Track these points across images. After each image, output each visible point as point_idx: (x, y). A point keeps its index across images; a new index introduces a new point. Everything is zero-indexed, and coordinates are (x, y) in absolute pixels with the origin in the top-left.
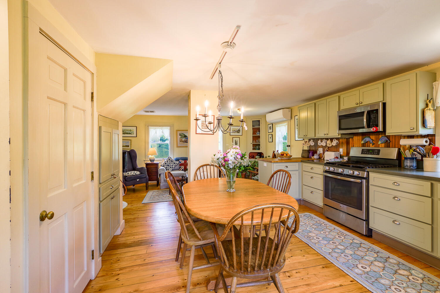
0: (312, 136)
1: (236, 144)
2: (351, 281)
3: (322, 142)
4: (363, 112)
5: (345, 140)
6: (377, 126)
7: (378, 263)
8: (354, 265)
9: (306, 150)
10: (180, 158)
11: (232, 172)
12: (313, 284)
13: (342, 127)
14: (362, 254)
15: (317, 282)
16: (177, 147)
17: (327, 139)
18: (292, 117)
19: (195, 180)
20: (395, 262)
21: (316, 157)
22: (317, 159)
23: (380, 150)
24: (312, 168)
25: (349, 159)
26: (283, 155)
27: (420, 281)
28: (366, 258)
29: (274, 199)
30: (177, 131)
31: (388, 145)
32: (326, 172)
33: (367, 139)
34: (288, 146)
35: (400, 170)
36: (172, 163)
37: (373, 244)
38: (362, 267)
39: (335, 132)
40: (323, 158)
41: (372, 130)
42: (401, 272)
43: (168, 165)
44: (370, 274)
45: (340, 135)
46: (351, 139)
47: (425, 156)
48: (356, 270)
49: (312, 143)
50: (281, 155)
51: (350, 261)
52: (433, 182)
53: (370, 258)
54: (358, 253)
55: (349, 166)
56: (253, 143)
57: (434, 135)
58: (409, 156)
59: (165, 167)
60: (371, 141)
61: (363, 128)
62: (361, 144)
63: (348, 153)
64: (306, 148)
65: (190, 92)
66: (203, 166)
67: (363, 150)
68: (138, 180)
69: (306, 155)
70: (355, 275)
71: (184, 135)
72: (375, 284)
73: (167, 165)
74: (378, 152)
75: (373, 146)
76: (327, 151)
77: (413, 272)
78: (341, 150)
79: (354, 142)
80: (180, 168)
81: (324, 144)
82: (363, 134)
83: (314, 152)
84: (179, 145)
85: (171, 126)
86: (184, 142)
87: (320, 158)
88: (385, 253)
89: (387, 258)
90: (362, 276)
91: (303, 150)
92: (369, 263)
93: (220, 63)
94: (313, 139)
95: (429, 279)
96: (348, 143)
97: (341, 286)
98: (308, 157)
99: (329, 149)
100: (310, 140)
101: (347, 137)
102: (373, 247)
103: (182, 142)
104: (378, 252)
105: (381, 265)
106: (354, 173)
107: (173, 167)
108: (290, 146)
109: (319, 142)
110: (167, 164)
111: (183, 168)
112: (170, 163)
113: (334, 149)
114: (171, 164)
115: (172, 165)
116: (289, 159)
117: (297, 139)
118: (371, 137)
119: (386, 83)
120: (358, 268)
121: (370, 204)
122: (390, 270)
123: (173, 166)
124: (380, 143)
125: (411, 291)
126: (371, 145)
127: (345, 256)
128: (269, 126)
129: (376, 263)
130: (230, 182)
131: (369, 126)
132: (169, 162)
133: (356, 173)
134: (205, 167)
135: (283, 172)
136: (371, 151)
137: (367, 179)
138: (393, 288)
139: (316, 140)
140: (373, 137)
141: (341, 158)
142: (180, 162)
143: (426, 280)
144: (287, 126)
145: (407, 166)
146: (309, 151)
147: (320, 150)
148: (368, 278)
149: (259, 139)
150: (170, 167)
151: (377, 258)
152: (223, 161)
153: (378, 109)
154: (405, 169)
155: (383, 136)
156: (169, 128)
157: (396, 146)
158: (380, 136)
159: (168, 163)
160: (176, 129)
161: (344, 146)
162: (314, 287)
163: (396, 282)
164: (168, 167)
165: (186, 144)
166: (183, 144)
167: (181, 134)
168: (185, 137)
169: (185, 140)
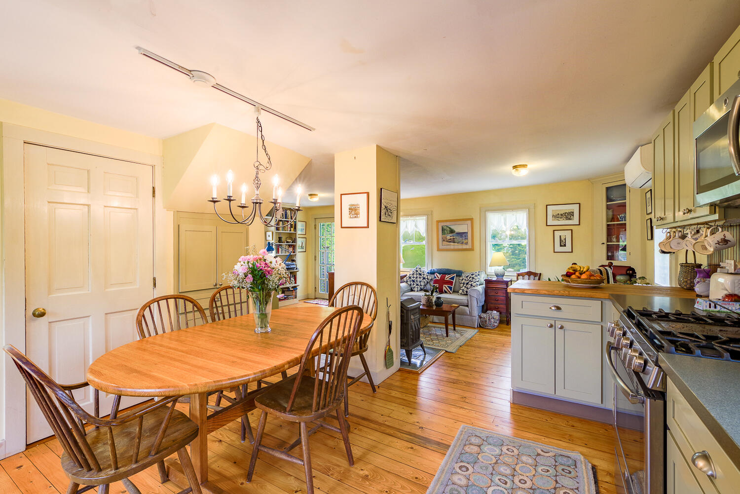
1: (561, 246)
10: (437, 269)
16: (437, 250)
30: (438, 222)
36: (420, 278)
43: (414, 281)
56: (608, 242)
59: (409, 283)
71: (450, 228)
84: (441, 247)
85: (429, 215)
86: (450, 242)
103: (447, 241)
107: (421, 285)
110: (412, 279)
112: (416, 278)
114: (418, 279)
115: (420, 282)
123: (422, 284)
128: (648, 196)
132: (415, 276)
142: (435, 277)
150: (417, 285)
156: (425, 218)
160: (437, 217)
164: (414, 284)
165: (452, 246)
166: (448, 245)
167: (445, 228)
168: (451, 233)
169: (452, 237)
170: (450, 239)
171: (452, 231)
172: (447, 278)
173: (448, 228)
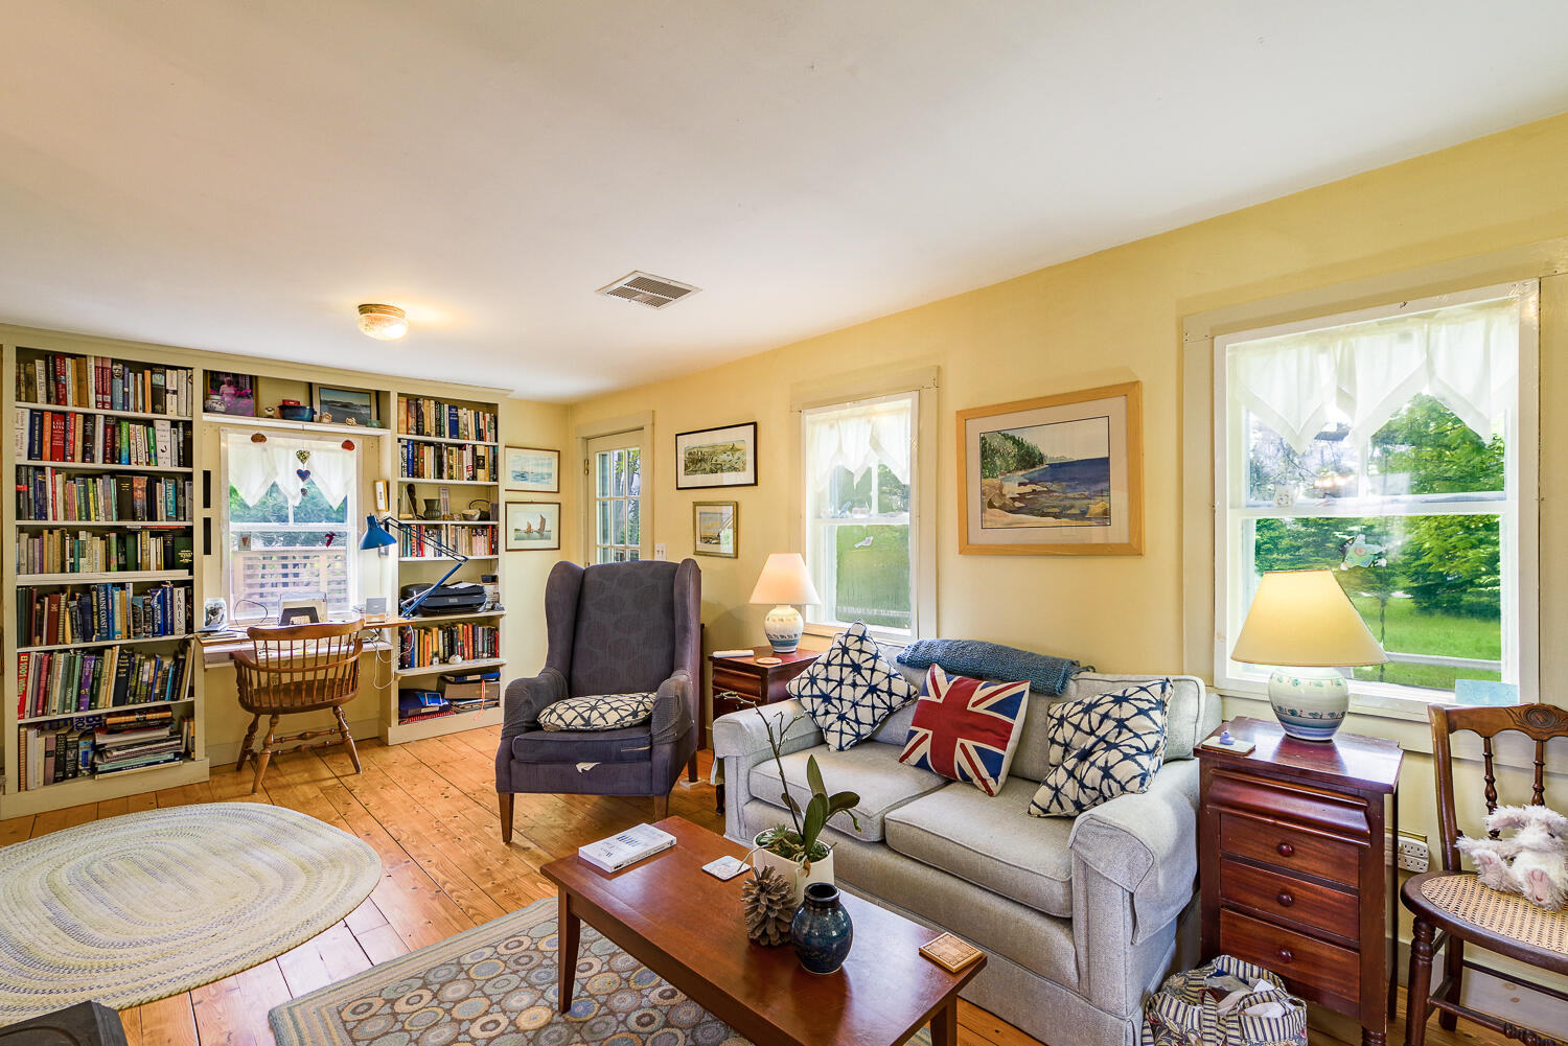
16: (960, 553)
30: (965, 416)
36: (856, 685)
43: (826, 698)
59: (806, 701)
68: (588, 766)
71: (1018, 443)
80: (908, 738)
84: (979, 537)
85: (927, 386)
86: (1017, 511)
103: (1003, 508)
111: (931, 747)
112: (841, 682)
114: (847, 692)
115: (855, 704)
123: (865, 715)
132: (834, 673)
142: (924, 688)
150: (841, 717)
156: (907, 403)
159: (827, 680)
160: (958, 397)
164: (827, 713)
165: (1036, 528)
166: (1009, 526)
167: (996, 442)
168: (1025, 468)
169: (1028, 489)
170: (1021, 497)
171: (1028, 458)
172: (983, 699)
173: (1009, 444)
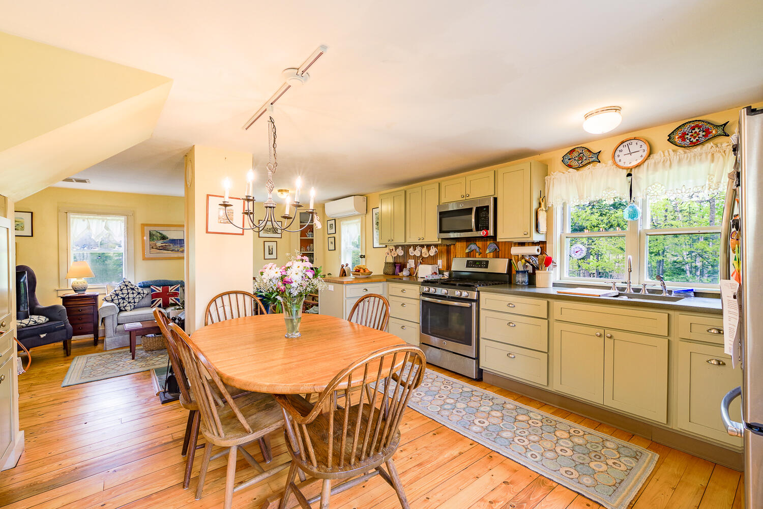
0: (400, 240)
2: (471, 445)
3: (415, 249)
4: (471, 209)
5: (445, 247)
6: (487, 228)
7: (495, 412)
8: (470, 421)
9: (390, 263)
10: (152, 282)
11: (295, 302)
12: (427, 462)
13: (444, 229)
14: (476, 405)
15: (431, 457)
16: (143, 260)
17: (422, 246)
18: (368, 210)
19: (206, 324)
20: (512, 407)
21: (405, 273)
22: (407, 276)
23: (488, 261)
24: (403, 291)
25: (450, 275)
26: (359, 271)
27: (540, 424)
28: (482, 409)
29: (370, 341)
30: (143, 225)
31: (497, 255)
32: (424, 294)
33: (473, 247)
34: (362, 257)
35: (510, 287)
36: (133, 293)
37: (485, 389)
38: (479, 422)
39: (433, 236)
40: (415, 275)
41: (482, 233)
42: (520, 418)
43: (123, 299)
44: (490, 430)
45: (440, 240)
46: (452, 247)
47: (538, 269)
48: (474, 428)
49: (400, 252)
50: (356, 271)
51: (465, 417)
52: (549, 300)
53: (485, 409)
54: (472, 404)
55: (455, 285)
56: (301, 251)
57: (544, 243)
58: (521, 269)
60: (478, 249)
61: (471, 230)
62: (465, 254)
63: (449, 267)
64: (391, 260)
65: (192, 150)
66: (221, 295)
67: (468, 261)
68: (45, 335)
69: (390, 271)
70: (475, 435)
71: (160, 234)
72: (497, 440)
73: (119, 297)
74: (486, 264)
75: (480, 256)
76: (421, 263)
77: (531, 415)
78: (440, 262)
79: (457, 251)
80: (153, 302)
81: (417, 253)
82: (469, 240)
83: (402, 267)
84: (147, 255)
85: (130, 216)
86: (161, 249)
87: (410, 275)
88: (500, 399)
89: (503, 404)
90: (482, 434)
91: (386, 263)
92: (485, 415)
93: (272, 104)
94: (403, 246)
95: (547, 419)
96: (448, 252)
97: (461, 454)
98: (394, 274)
99: (424, 261)
100: (397, 247)
101: (448, 243)
102: (487, 393)
103: (156, 249)
104: (493, 399)
105: (499, 414)
106: (461, 294)
107: (135, 302)
108: (364, 257)
109: (411, 250)
110: (121, 295)
111: (161, 302)
112: (128, 294)
113: (430, 260)
114: (131, 296)
115: (134, 298)
116: (367, 277)
117: (376, 245)
118: (477, 243)
119: (497, 171)
120: (475, 424)
121: (482, 335)
122: (509, 419)
123: (137, 300)
124: (488, 252)
125: (534, 438)
126: (477, 254)
127: (457, 411)
128: (330, 223)
129: (494, 413)
130: (292, 320)
131: (478, 229)
132: (125, 291)
133: (465, 294)
134: (226, 298)
135: (375, 297)
136: (477, 263)
137: (477, 301)
138: (516, 440)
139: (406, 248)
140: (480, 244)
141: (440, 274)
142: (153, 291)
143: (544, 421)
144: (359, 224)
145: (519, 281)
146: (395, 264)
147: (411, 263)
148: (489, 435)
149: (311, 245)
150: (129, 303)
151: (493, 407)
152: (280, 284)
153: (488, 206)
154: (516, 285)
155: (491, 243)
156: (123, 218)
157: (506, 256)
158: (488, 243)
159: (123, 294)
160: (141, 219)
161: (443, 257)
162: (429, 465)
163: (518, 432)
164: (124, 303)
165: (165, 254)
166: (158, 253)
167: (154, 233)
168: (163, 240)
169: (164, 244)
170: (162, 246)
171: (164, 238)
172: (171, 289)
173: (158, 234)
